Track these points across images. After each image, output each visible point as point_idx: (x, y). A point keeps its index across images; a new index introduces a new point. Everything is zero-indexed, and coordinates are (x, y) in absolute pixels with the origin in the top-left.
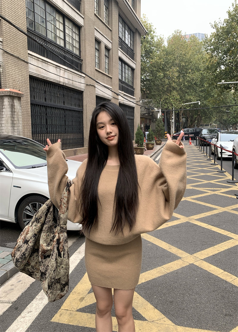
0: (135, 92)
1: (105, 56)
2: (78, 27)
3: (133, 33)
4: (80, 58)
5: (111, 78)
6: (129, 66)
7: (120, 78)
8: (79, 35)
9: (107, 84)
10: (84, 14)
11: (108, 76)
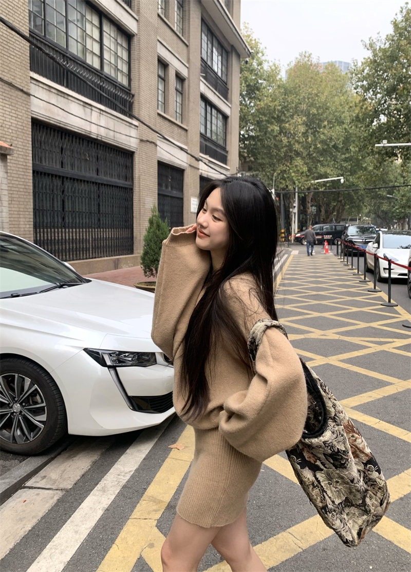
0: (229, 158)
1: (177, 90)
2: (128, 36)
3: (227, 52)
4: (130, 90)
5: (186, 130)
6: (219, 111)
7: (203, 131)
8: (129, 51)
9: (178, 141)
10: (138, 13)
11: (181, 127)
